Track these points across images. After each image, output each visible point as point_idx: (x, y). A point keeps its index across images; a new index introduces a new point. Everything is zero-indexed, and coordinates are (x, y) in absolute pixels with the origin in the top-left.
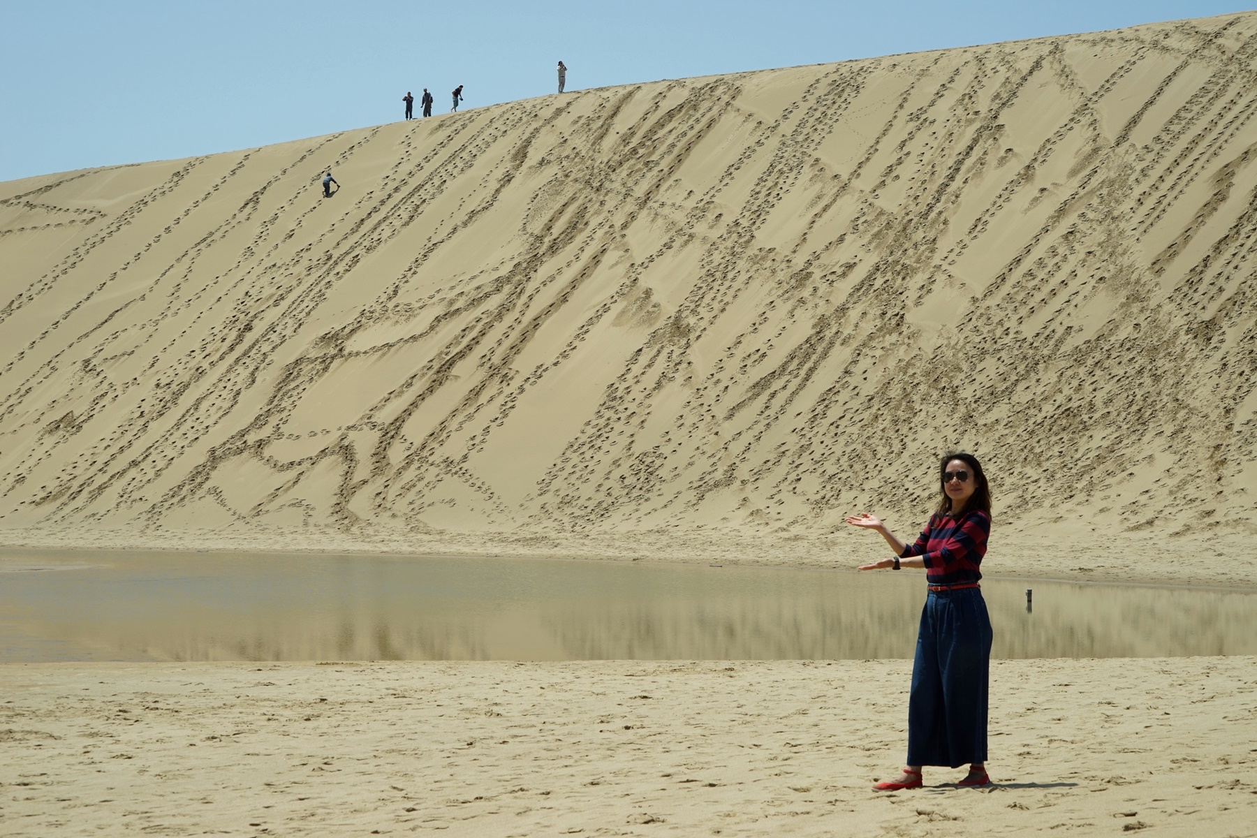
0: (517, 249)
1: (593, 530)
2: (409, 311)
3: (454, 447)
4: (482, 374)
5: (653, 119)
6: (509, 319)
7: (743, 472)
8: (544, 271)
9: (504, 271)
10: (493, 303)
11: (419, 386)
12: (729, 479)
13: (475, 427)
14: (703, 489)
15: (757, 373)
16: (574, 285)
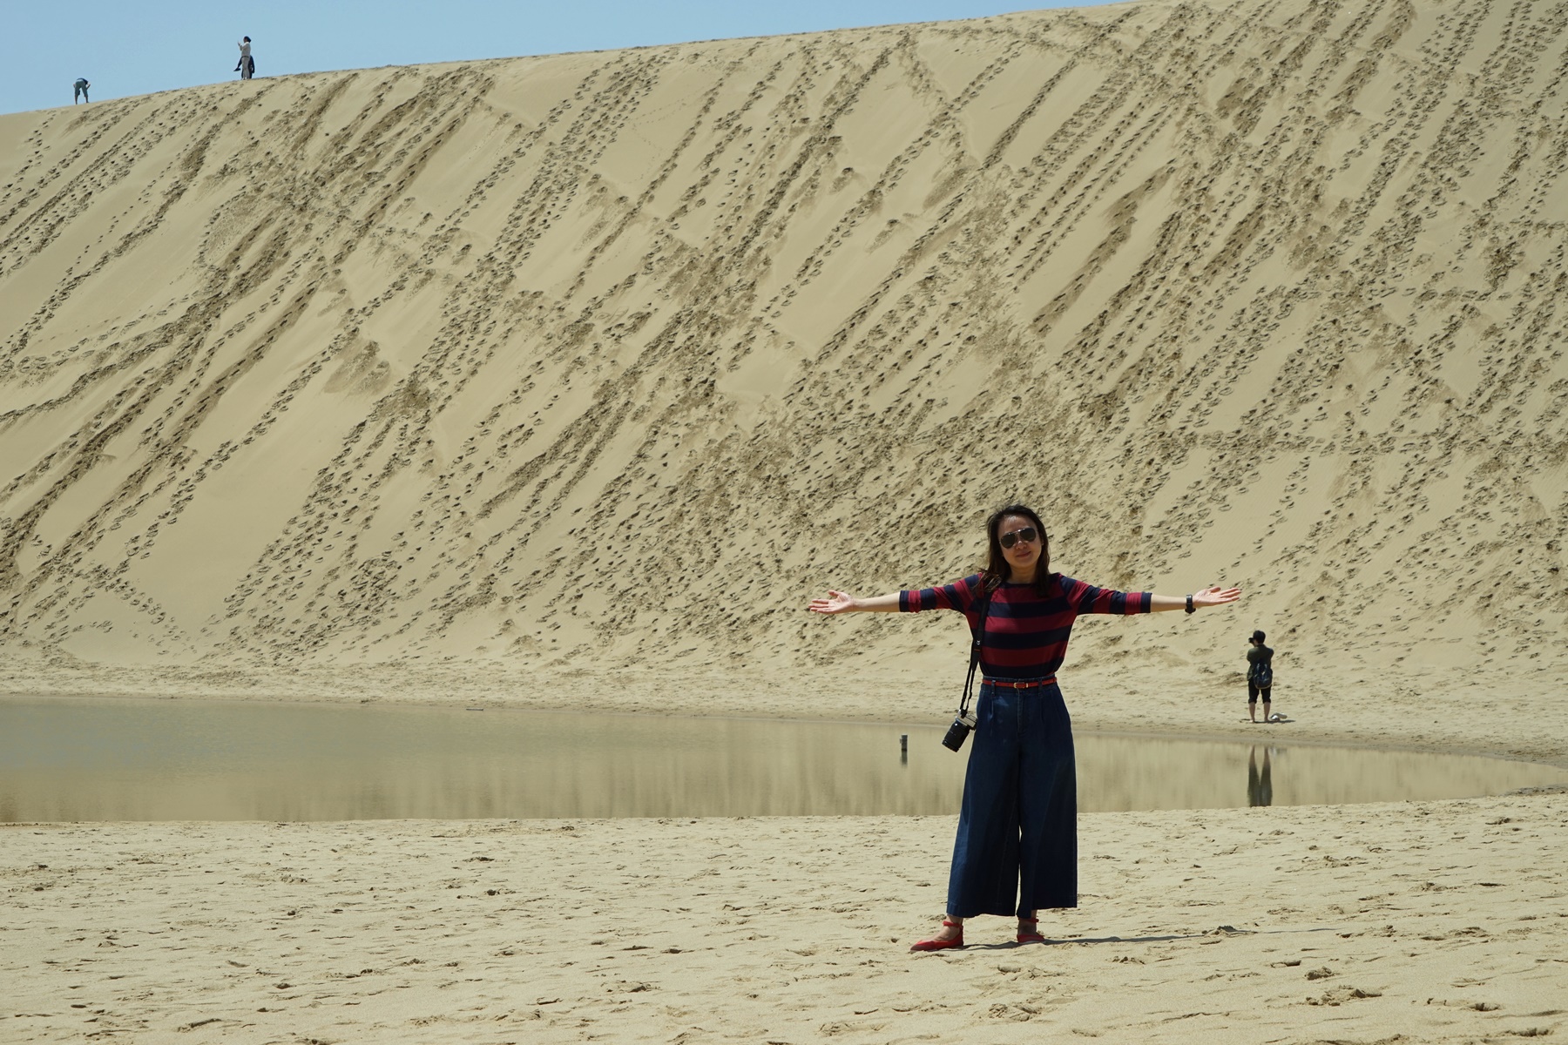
0: (189, 287)
1: (304, 663)
2: (43, 369)
3: (109, 552)
4: (146, 454)
5: (375, 117)
6: (182, 380)
7: (504, 586)
8: (229, 317)
9: (175, 316)
10: (160, 358)
11: (58, 470)
12: (486, 595)
13: (137, 525)
14: (452, 608)
15: (521, 456)
16: (271, 336)
